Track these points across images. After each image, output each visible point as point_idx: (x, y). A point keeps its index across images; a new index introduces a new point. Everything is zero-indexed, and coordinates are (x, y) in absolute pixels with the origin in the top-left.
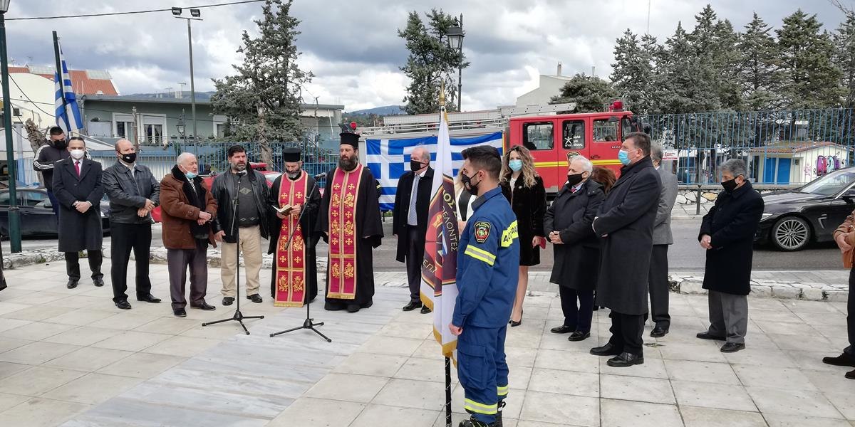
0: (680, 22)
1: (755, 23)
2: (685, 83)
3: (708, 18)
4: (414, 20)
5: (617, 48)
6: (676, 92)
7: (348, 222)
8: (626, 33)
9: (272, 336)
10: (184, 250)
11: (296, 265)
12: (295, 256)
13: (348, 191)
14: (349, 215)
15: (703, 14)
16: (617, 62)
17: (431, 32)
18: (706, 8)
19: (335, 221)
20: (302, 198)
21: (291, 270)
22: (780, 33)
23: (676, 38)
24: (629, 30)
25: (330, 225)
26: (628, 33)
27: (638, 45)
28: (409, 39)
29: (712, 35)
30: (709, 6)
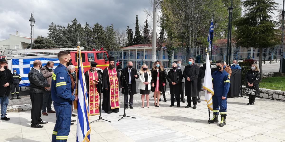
1: (86, 25)
8: (52, 24)
12: (96, 98)
14: (116, 82)
18: (74, 19)
19: (112, 84)
20: (97, 78)
21: (94, 102)
22: (93, 29)
23: (68, 27)
25: (110, 86)
27: (56, 28)
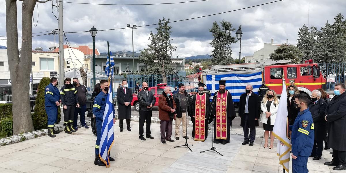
0: (327, 21)
2: (330, 46)
3: (340, 19)
4: (215, 25)
5: (299, 32)
6: (327, 50)
7: (224, 111)
9: (200, 152)
10: (166, 121)
11: (202, 126)
12: (201, 123)
13: (223, 100)
14: (224, 109)
15: (338, 17)
16: (299, 38)
17: (222, 30)
18: (339, 14)
19: (218, 111)
20: (204, 102)
21: (200, 127)
23: (326, 27)
24: (304, 25)
25: (216, 112)
26: (304, 26)
27: (309, 31)
28: (213, 32)
29: (342, 25)
30: (340, 14)
